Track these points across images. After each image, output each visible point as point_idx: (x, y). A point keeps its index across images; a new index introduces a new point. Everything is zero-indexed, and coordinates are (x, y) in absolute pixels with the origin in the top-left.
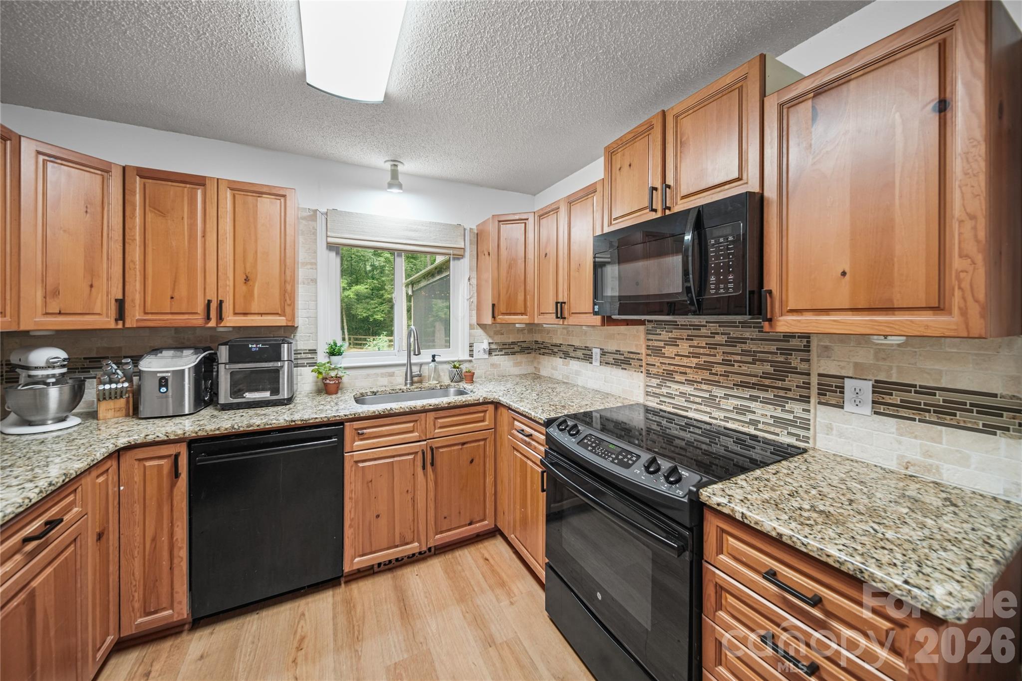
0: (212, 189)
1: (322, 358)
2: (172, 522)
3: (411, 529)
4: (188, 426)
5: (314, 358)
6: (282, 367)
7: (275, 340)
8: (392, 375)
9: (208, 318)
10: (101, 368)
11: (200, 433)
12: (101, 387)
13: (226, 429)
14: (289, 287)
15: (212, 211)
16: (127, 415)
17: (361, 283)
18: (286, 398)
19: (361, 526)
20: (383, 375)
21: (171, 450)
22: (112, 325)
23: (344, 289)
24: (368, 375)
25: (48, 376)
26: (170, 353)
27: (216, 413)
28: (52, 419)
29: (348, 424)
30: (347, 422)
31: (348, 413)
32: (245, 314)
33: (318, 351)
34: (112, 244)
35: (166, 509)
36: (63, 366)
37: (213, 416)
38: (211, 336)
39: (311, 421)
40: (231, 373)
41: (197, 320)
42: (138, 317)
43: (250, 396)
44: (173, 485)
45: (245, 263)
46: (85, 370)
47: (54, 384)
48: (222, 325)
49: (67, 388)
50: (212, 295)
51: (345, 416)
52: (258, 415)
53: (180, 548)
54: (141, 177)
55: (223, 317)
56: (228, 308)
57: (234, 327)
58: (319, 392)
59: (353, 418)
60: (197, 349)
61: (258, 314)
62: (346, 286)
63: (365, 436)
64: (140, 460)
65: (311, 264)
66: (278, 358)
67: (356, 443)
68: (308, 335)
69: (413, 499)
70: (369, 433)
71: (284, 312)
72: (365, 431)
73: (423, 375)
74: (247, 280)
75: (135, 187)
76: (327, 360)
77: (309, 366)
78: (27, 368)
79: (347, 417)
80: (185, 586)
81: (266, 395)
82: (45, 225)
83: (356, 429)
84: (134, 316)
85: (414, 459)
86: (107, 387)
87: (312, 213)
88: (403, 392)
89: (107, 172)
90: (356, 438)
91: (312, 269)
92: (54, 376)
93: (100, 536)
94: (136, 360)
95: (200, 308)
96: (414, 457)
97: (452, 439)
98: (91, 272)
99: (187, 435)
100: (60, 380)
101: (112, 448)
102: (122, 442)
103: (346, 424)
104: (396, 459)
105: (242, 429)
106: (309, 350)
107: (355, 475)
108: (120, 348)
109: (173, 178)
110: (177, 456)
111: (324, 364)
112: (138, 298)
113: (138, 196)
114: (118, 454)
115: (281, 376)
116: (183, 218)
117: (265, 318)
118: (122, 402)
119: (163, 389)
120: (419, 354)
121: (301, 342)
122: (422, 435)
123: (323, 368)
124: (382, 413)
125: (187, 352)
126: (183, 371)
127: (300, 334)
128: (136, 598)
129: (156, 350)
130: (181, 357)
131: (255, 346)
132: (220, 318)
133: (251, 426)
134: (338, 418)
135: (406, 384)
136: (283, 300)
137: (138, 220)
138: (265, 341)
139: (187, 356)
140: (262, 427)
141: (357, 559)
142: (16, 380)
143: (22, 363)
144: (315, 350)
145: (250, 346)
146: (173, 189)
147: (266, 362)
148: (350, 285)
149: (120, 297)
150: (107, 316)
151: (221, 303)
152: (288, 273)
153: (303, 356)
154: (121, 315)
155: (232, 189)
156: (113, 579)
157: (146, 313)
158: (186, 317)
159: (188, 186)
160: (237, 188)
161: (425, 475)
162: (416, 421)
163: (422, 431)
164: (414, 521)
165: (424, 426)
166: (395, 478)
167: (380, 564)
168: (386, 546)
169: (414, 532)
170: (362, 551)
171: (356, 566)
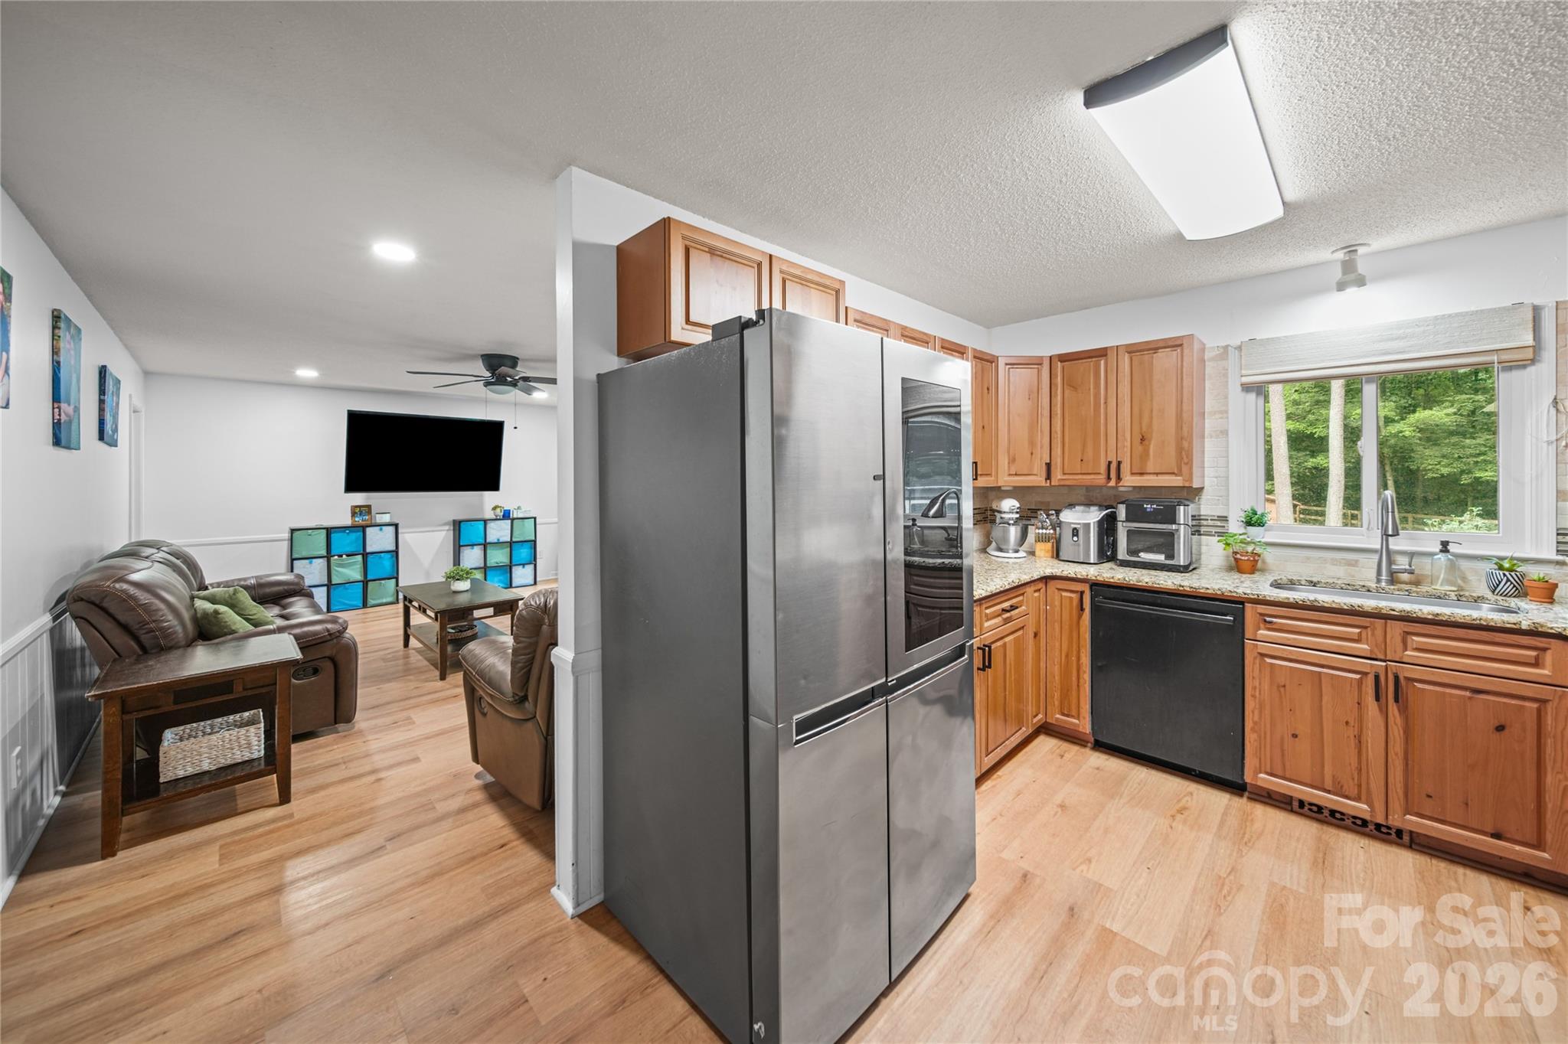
0: (1112, 356)
1: (1235, 527)
2: (1079, 647)
3: (1353, 778)
4: (1092, 572)
5: (1224, 527)
6: (1177, 530)
7: (1172, 502)
8: (1354, 564)
9: (1109, 478)
10: (1037, 517)
11: (1098, 578)
12: (1037, 531)
13: (1119, 579)
14: (1185, 444)
15: (1112, 378)
16: (1053, 557)
17: (1439, 403)
18: (1182, 564)
19: (1269, 738)
20: (1334, 562)
21: (1079, 587)
22: (1043, 484)
23: (1388, 421)
24: (1308, 558)
25: (1010, 519)
26: (1081, 508)
27: (1115, 567)
28: (1012, 550)
29: (1250, 605)
30: (1248, 603)
31: (1248, 592)
32: (1142, 474)
33: (1230, 519)
34: (1043, 420)
35: (1075, 635)
36: (1017, 513)
37: (1112, 569)
38: (1115, 496)
39: (1201, 591)
40: (1128, 531)
41: (1101, 479)
42: (1059, 477)
43: (1145, 556)
44: (1080, 617)
45: (1141, 423)
46: (1029, 518)
47: (1013, 525)
48: (1120, 484)
49: (1019, 528)
50: (1112, 457)
51: (1245, 594)
52: (1149, 575)
53: (1085, 672)
54: (1061, 362)
55: (1121, 476)
56: (1126, 468)
57: (1134, 487)
58: (1230, 569)
59: (1255, 599)
60: (1102, 507)
61: (1154, 473)
62: (1392, 414)
63: (1274, 627)
64: (1059, 589)
65: (1221, 412)
66: (1173, 521)
67: (1262, 632)
68: (1217, 498)
69: (1359, 740)
70: (1280, 623)
71: (1181, 471)
72: (1274, 620)
73: (1418, 572)
74: (1143, 439)
75: (1057, 372)
76: (1242, 531)
77: (1218, 536)
78: (1000, 512)
79: (1246, 596)
80: (1088, 706)
81: (1160, 558)
82: (1009, 412)
83: (1261, 614)
84: (1057, 476)
85: (1360, 682)
86: (1041, 531)
87: (1222, 350)
88: (1369, 591)
89: (1041, 364)
90: (1262, 626)
91: (1221, 418)
92: (1012, 519)
93: (1036, 635)
94: (1058, 512)
95: (1103, 469)
96: (1361, 678)
97: (1447, 675)
98: (1032, 443)
99: (1089, 577)
100: (1016, 522)
101: (1042, 574)
102: (1048, 572)
103: (1246, 604)
104: (1325, 670)
105: (1132, 582)
106: (1218, 517)
107: (1260, 670)
108: (1049, 502)
109: (1083, 356)
110: (1082, 593)
111: (1235, 535)
112: (1059, 460)
113: (1059, 378)
114: (1046, 579)
115: (1176, 540)
116: (1090, 389)
117: (1160, 477)
118: (1049, 545)
119: (1075, 539)
121: (1207, 507)
122: (1376, 650)
123: (1232, 539)
124: (1301, 602)
125: (1093, 508)
126: (1089, 524)
127: (1205, 496)
128: (1056, 697)
129: (1071, 506)
130: (1088, 512)
131: (1149, 506)
132: (1119, 478)
133: (1140, 582)
134: (1234, 594)
135: (1379, 581)
136: (1180, 458)
137: (1059, 398)
138: (1160, 502)
139: (1093, 512)
140: (1150, 584)
141: (1262, 775)
142: (993, 521)
143: (998, 509)
144: (1226, 517)
145: (1145, 506)
146: (1082, 365)
147: (1161, 523)
148: (1407, 410)
149: (1048, 461)
150: (1041, 477)
151: (1119, 463)
152: (1185, 429)
153: (1210, 523)
154: (1048, 477)
155: (1129, 353)
156: (1043, 672)
157: (1064, 474)
158: (1092, 477)
159: (1094, 359)
160: (1133, 350)
161: (1385, 712)
162: (1366, 628)
163: (1376, 645)
164: (1360, 770)
165: (1380, 638)
166: (1325, 699)
167: (1302, 804)
168: (1308, 781)
169: (1360, 786)
170: (1271, 768)
171: (1259, 783)
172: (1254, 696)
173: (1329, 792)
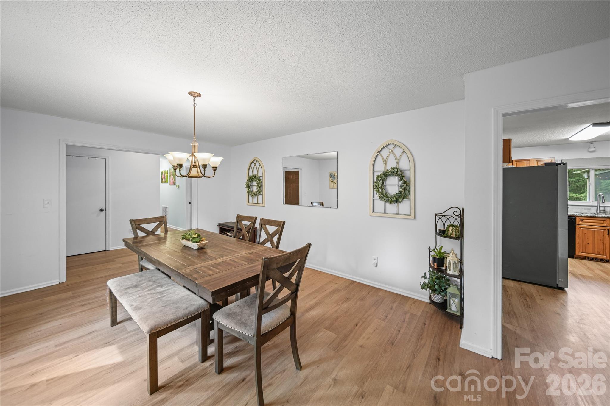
3: (602, 251)
8: (590, 209)
19: (582, 245)
20: (585, 209)
24: (578, 208)
59: (578, 216)
67: (580, 223)
69: (603, 243)
70: (586, 221)
72: (583, 220)
73: (606, 210)
83: (580, 219)
85: (604, 232)
90: (580, 221)
103: (575, 217)
104: (596, 230)
107: (579, 231)
120: (605, 202)
124: (590, 216)
135: (597, 212)
141: (580, 253)
161: (609, 237)
162: (605, 220)
163: (608, 224)
164: (604, 249)
165: (608, 222)
166: (596, 235)
167: (588, 258)
168: (592, 253)
169: (604, 252)
170: (582, 251)
171: (580, 255)
172: (578, 236)
173: (596, 254)
